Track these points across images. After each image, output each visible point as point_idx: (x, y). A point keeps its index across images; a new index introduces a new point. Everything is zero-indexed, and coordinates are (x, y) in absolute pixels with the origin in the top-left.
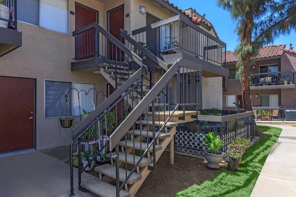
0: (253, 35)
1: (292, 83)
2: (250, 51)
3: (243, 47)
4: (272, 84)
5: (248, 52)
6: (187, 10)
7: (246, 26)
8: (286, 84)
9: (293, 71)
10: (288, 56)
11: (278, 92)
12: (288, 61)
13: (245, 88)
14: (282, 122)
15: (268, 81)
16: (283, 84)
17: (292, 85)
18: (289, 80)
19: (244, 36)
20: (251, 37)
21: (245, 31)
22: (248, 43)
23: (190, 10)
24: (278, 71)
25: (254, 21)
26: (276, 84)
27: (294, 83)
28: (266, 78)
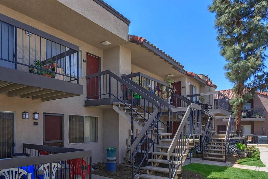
0: (243, 92)
1: (263, 117)
2: (242, 102)
3: (237, 99)
4: (247, 118)
5: (241, 102)
6: (199, 75)
7: (240, 87)
8: (258, 118)
9: (263, 108)
10: (259, 97)
11: (252, 123)
12: (259, 100)
13: (238, 122)
14: (256, 144)
15: (244, 115)
16: (256, 117)
17: (262, 118)
18: (260, 115)
19: (238, 93)
20: (242, 93)
21: (239, 90)
22: (241, 97)
23: (202, 75)
24: (251, 108)
25: (244, 83)
26: (250, 118)
27: (264, 117)
28: (242, 113)
